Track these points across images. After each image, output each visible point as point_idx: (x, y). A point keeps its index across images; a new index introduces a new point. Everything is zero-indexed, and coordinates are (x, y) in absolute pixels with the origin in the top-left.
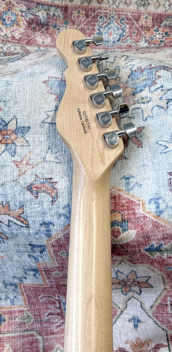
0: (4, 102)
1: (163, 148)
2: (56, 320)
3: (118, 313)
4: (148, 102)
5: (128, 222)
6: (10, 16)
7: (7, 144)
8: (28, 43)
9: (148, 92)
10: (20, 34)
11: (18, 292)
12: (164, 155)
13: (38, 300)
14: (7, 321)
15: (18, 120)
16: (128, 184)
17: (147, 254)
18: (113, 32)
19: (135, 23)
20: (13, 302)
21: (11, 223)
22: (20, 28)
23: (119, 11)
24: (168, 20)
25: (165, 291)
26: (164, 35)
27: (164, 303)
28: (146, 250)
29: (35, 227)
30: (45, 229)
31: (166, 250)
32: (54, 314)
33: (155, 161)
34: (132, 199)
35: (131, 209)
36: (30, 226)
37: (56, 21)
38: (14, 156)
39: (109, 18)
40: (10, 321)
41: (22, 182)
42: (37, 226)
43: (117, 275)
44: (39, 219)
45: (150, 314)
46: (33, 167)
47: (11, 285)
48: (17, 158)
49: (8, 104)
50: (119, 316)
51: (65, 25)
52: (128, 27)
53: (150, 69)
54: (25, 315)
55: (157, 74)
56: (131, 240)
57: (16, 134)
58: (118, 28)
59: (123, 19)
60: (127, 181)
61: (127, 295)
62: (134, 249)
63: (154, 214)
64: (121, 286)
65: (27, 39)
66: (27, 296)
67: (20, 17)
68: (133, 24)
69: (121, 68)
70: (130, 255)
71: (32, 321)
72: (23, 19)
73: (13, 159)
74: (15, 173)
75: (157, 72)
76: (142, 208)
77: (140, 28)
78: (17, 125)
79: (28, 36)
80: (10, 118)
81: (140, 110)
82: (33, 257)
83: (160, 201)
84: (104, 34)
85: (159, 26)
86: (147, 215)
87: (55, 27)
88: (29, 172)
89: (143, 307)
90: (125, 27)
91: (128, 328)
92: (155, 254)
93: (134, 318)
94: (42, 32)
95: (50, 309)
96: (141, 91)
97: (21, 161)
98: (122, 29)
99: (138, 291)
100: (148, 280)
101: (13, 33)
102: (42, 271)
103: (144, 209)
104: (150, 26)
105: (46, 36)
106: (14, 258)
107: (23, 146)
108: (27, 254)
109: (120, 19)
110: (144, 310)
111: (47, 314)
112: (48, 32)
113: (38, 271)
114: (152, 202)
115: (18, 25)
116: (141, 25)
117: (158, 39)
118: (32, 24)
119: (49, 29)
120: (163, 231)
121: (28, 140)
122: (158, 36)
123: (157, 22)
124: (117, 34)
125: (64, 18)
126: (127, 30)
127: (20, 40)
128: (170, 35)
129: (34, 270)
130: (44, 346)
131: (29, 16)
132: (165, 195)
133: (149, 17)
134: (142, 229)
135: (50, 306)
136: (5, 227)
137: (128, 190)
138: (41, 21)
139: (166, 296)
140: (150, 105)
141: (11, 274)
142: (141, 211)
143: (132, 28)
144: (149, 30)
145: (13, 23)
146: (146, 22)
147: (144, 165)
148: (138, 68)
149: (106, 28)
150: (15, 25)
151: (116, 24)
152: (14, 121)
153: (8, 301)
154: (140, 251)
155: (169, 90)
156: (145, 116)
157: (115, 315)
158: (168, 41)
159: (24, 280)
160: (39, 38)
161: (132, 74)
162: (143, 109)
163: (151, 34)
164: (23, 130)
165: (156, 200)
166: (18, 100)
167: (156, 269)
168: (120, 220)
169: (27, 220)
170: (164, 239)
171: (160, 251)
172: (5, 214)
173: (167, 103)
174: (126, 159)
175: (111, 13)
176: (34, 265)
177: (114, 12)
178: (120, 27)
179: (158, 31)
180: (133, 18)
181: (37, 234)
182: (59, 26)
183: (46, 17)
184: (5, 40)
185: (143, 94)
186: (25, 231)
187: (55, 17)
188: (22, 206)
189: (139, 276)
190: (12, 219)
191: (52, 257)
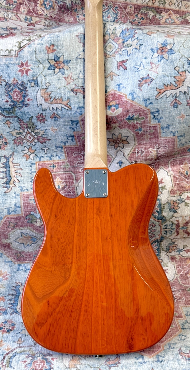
0: (57, 46)
1: (136, 69)
2: (82, 166)
3: (112, 160)
4: (130, 46)
5: (118, 105)
6: (49, 3)
7: (60, 69)
8: (60, 21)
9: (131, 41)
10: (55, 15)
11: (63, 152)
12: (137, 72)
13: (73, 155)
14: (57, 167)
15: (65, 56)
16: (119, 88)
17: (127, 121)
18: (110, 16)
19: (124, 10)
20: (60, 157)
21: (62, 108)
22: (55, 11)
23: (114, 2)
24: (144, 9)
25: (135, 146)
26: (141, 19)
27: (134, 152)
28: (127, 119)
29: (75, 109)
30: (79, 110)
31: (136, 119)
32: (81, 163)
33: (133, 76)
34: (121, 94)
35: (120, 99)
36: (72, 109)
37: (77, 7)
38: (64, 75)
39: (108, 6)
40: (58, 167)
41: (68, 87)
42: (76, 109)
43: (112, 136)
44: (77, 105)
45: (128, 159)
46: (73, 81)
47: (59, 147)
48: (66, 76)
49: (59, 47)
50: (112, 161)
51: (82, 10)
52: (119, 12)
53: (132, 29)
54: (66, 164)
55: (135, 31)
56: (120, 113)
57: (64, 63)
58: (114, 13)
59: (117, 8)
60: (119, 86)
61: (117, 150)
62: (121, 119)
63: (131, 100)
64: (114, 144)
65: (59, 18)
66: (67, 153)
67: (55, 3)
68: (123, 11)
69: (117, 29)
70: (119, 122)
71: (69, 167)
72: (57, 5)
73: (63, 76)
74: (65, 83)
75: (136, 30)
77: (126, 14)
78: (64, 59)
79: (59, 16)
80: (61, 55)
81: (126, 51)
82: (72, 128)
83: (134, 94)
84: (105, 17)
85: (138, 13)
86: (128, 101)
87: (76, 11)
88: (72, 83)
89: (124, 155)
90: (118, 13)
91: (116, 167)
92: (131, 121)
93: (120, 162)
94: (68, 14)
95: (79, 160)
96: (127, 41)
97: (68, 77)
98: (116, 14)
99: (122, 147)
100: (127, 139)
101: (51, 14)
102: (76, 136)
103: (126, 98)
104: (133, 13)
105: (70, 16)
106: (62, 130)
107: (68, 70)
108: (69, 127)
109: (115, 8)
110: (125, 157)
111: (77, 163)
112: (71, 14)
113: (74, 137)
114: (130, 94)
115: (54, 9)
116: (127, 12)
117: (137, 21)
118: (62, 9)
119: (72, 12)
120: (135, 108)
121: (70, 67)
122: (137, 19)
123: (137, 10)
124: (113, 17)
125: (81, 5)
126: (119, 15)
127: (55, 18)
128: (145, 19)
129: (72, 137)
130: (76, 178)
131: (60, 3)
132: (137, 91)
133: (132, 7)
134: (125, 107)
135: (78, 159)
136: (59, 111)
137: (119, 90)
138: (67, 7)
139: (135, 148)
140: (131, 48)
141: (60, 140)
142: (125, 99)
143: (122, 13)
144: (132, 16)
145: (51, 7)
146: (130, 10)
147: (127, 78)
148: (126, 29)
149: (107, 13)
150: (52, 9)
151: (113, 11)
152: (62, 57)
153: (57, 157)
154: (124, 120)
155: (141, 40)
156: (129, 54)
157: (110, 161)
158: (143, 22)
159: (66, 143)
160: (66, 18)
161: (122, 31)
162: (128, 50)
163: (133, 18)
164: (67, 62)
165: (132, 94)
166: (64, 45)
167: (131, 131)
168: (115, 104)
169: (70, 106)
170: (135, 112)
171: (133, 119)
172: (60, 103)
173: (140, 46)
174: (118, 76)
175: (110, 3)
176: (72, 133)
177: (112, 3)
178: (115, 13)
179: (137, 16)
180: (123, 7)
181: (75, 114)
182: (78, 10)
183: (71, 4)
184: (46, 18)
185: (128, 42)
186: (69, 112)
187: (76, 4)
188: (69, 99)
189: (123, 136)
190: (63, 106)
191: (82, 128)
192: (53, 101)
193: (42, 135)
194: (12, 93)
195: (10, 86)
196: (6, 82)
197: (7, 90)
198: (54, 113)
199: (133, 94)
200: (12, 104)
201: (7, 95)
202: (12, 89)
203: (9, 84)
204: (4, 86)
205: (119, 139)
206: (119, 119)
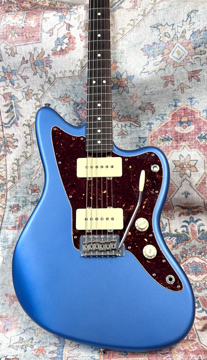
5: (191, 122)
16: (192, 102)
29: (144, 126)
34: (194, 110)
35: (193, 115)
36: (141, 126)
56: (192, 131)
60: (191, 100)
63: (205, 117)
76: (199, 115)
86: (201, 118)
92: (202, 141)
103: (200, 115)
114: (205, 111)
134: (198, 125)
136: (128, 127)
137: (192, 105)
154: (195, 138)
168: (187, 120)
169: (140, 123)
172: (129, 121)
181: (144, 130)
186: (138, 129)
188: (137, 116)
190: (132, 123)
192: (122, 119)
194: (80, 111)
195: (78, 105)
196: (74, 102)
197: (75, 108)
198: (123, 130)
200: (80, 122)
201: (75, 113)
202: (81, 108)
203: (77, 103)
204: (73, 105)
206: (190, 137)
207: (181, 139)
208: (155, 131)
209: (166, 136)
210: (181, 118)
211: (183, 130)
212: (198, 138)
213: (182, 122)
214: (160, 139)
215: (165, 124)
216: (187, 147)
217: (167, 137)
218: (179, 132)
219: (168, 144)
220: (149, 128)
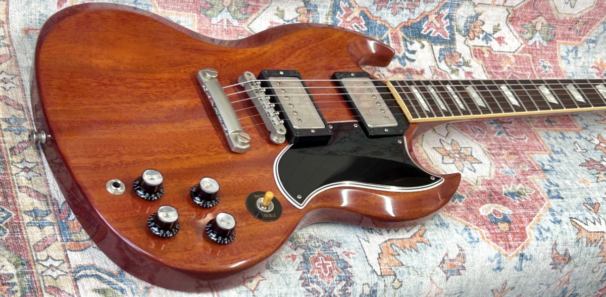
5: (491, 222)
16: (499, 262)
29: (565, 219)
30: (556, 217)
34: (495, 244)
35: (491, 234)
36: (569, 219)
42: (563, 220)
44: (564, 226)
63: (471, 228)
76: (483, 234)
83: (469, 240)
86: (477, 227)
103: (481, 232)
114: (476, 240)
168: (499, 224)
169: (573, 226)
181: (561, 211)
186: (573, 215)
189: (453, 165)
191: (538, 186)
193: (600, 173)
198: (596, 213)
199: (472, 240)
205: (457, 159)
206: (478, 198)
207: (491, 195)
208: (542, 209)
209: (519, 200)
210: (510, 229)
211: (496, 209)
212: (463, 197)
213: (507, 222)
214: (524, 195)
215: (532, 219)
216: (473, 184)
217: (516, 198)
218: (501, 206)
219: (507, 187)
220: (555, 213)
